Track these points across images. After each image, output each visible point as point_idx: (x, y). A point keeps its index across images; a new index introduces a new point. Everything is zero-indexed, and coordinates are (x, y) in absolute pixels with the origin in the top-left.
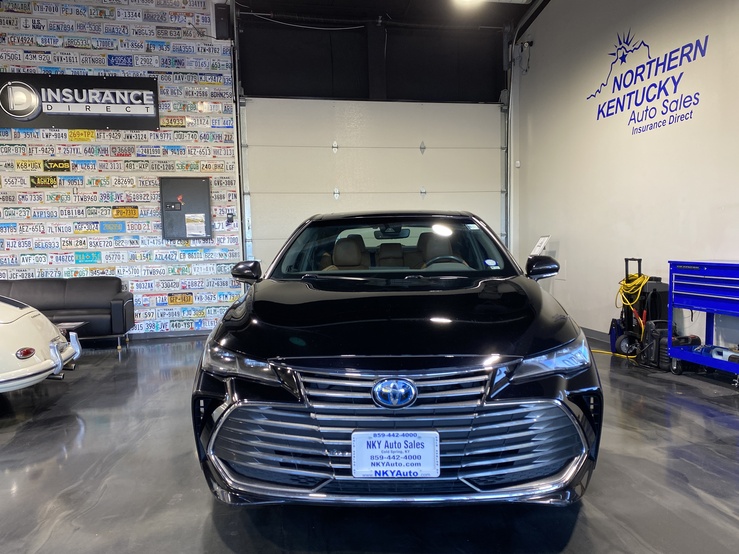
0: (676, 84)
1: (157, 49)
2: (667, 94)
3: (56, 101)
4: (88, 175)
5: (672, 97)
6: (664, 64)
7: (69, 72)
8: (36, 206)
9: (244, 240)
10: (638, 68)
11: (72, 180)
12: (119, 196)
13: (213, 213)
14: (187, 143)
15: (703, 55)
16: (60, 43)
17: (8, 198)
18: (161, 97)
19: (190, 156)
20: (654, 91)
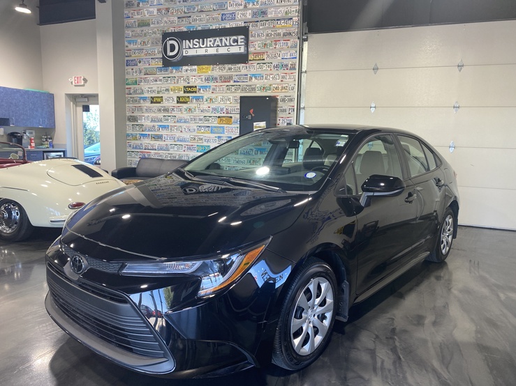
1: (251, 6)
3: (190, 48)
4: (206, 95)
7: (199, 28)
8: (179, 115)
11: (198, 99)
12: (222, 110)
13: (278, 122)
14: (265, 71)
16: (196, 10)
17: (166, 110)
18: (251, 39)
19: (266, 81)
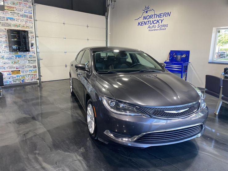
0: (162, 21)
2: (159, 23)
5: (160, 24)
6: (159, 16)
9: (37, 52)
10: (151, 15)
14: (15, 17)
15: (169, 16)
19: (17, 22)
20: (155, 22)
